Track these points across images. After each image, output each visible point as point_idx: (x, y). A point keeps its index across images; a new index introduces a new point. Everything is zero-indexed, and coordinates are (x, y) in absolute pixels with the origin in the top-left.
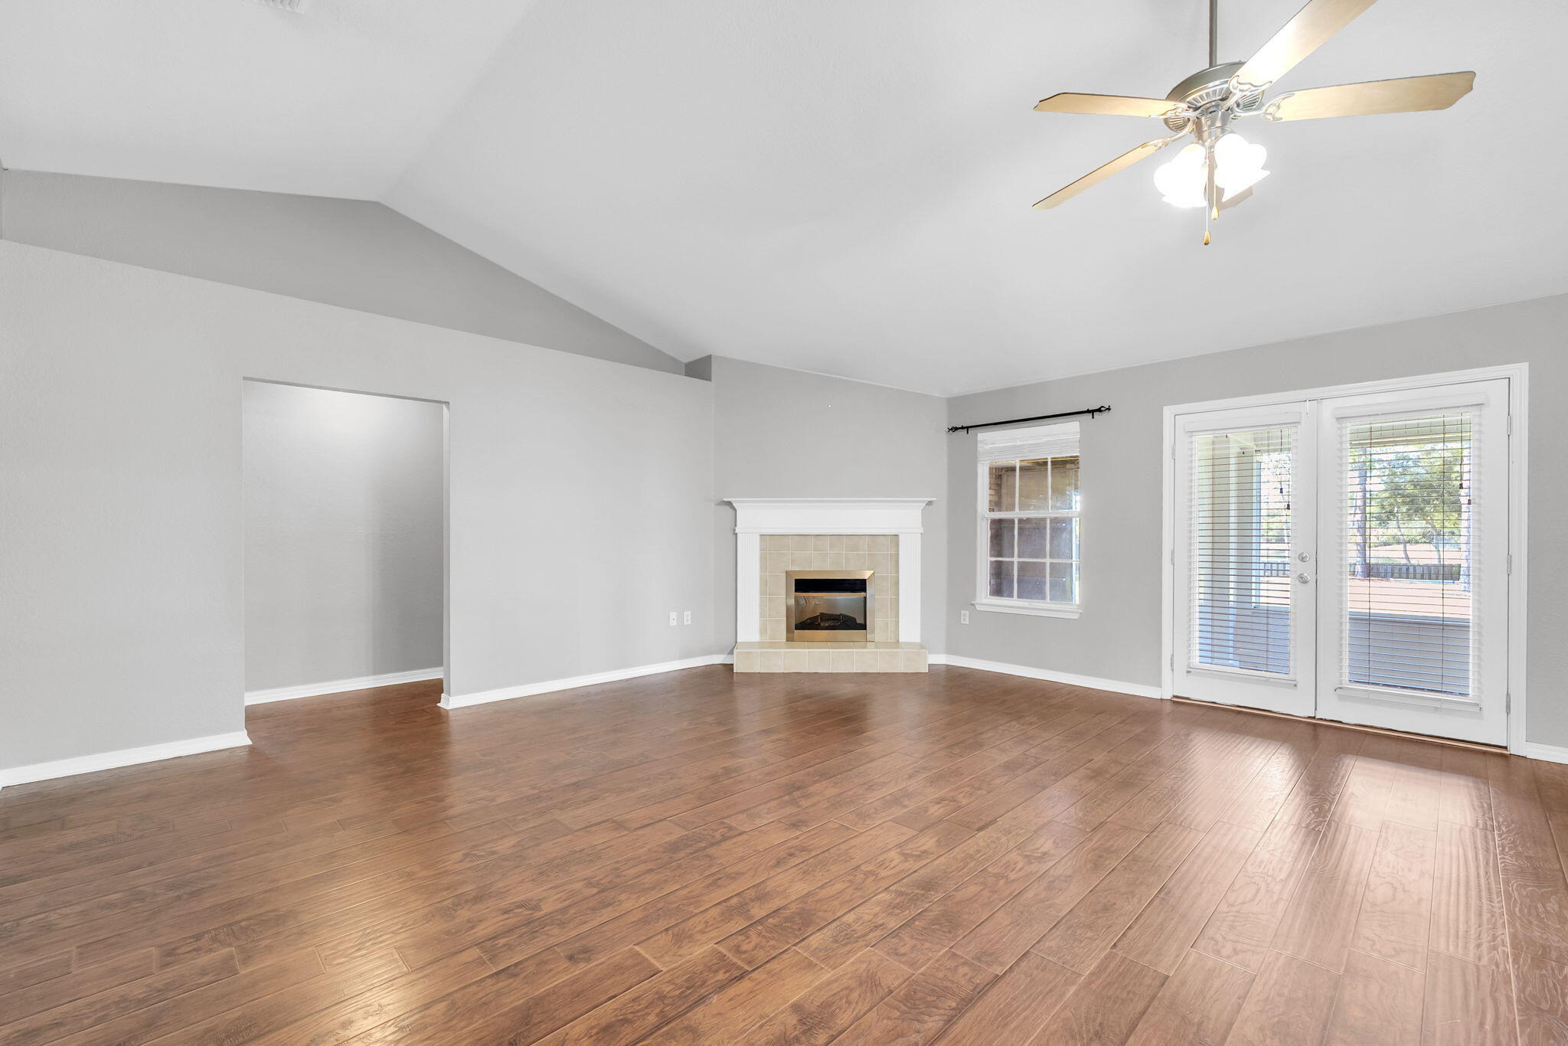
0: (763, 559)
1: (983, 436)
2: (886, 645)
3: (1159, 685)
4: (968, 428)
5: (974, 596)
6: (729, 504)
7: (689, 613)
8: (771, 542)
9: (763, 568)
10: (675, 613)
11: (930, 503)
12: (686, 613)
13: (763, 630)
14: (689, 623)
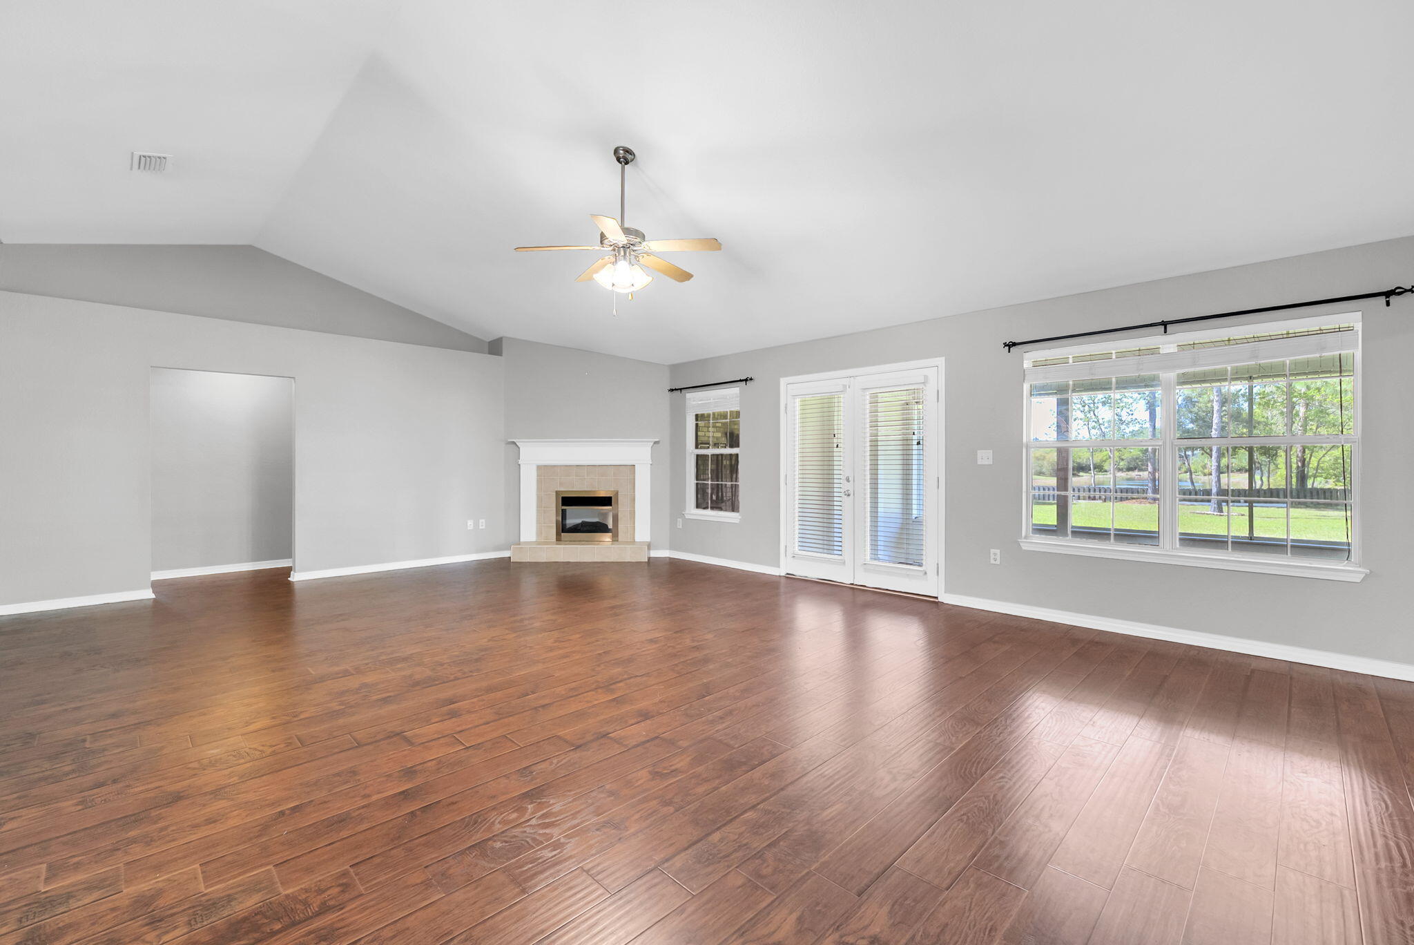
0: (539, 482)
1: (690, 395)
2: (627, 543)
3: (778, 566)
4: (681, 389)
5: (684, 509)
6: (514, 443)
7: (483, 520)
8: (545, 471)
9: (539, 489)
10: (472, 521)
11: (655, 443)
12: (481, 521)
13: (539, 533)
14: (484, 527)
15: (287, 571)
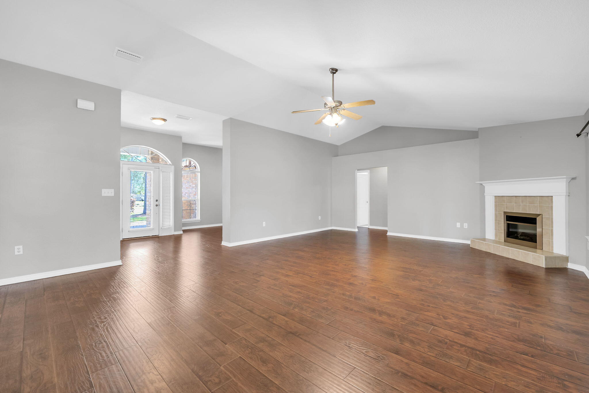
15: (386, 232)
